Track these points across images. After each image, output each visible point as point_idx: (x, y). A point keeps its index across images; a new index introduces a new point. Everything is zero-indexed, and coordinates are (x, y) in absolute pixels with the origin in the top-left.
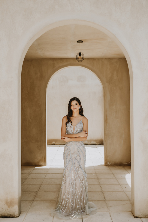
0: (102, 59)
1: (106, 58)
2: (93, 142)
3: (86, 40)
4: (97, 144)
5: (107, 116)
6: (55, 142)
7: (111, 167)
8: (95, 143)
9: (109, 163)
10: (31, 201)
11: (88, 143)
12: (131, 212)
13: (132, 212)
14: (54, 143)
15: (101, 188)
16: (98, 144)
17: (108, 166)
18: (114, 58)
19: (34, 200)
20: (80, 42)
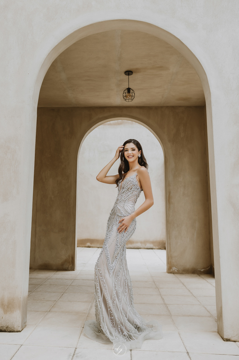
0: (162, 107)
1: (167, 107)
2: (149, 245)
3: (137, 70)
4: (154, 247)
5: (170, 193)
6: (91, 244)
7: (178, 276)
8: (151, 246)
9: (174, 269)
10: (46, 312)
11: (141, 247)
12: (216, 333)
13: (218, 333)
14: (88, 244)
15: (163, 299)
16: (157, 248)
17: (174, 273)
18: (180, 107)
19: (49, 311)
20: (129, 73)
